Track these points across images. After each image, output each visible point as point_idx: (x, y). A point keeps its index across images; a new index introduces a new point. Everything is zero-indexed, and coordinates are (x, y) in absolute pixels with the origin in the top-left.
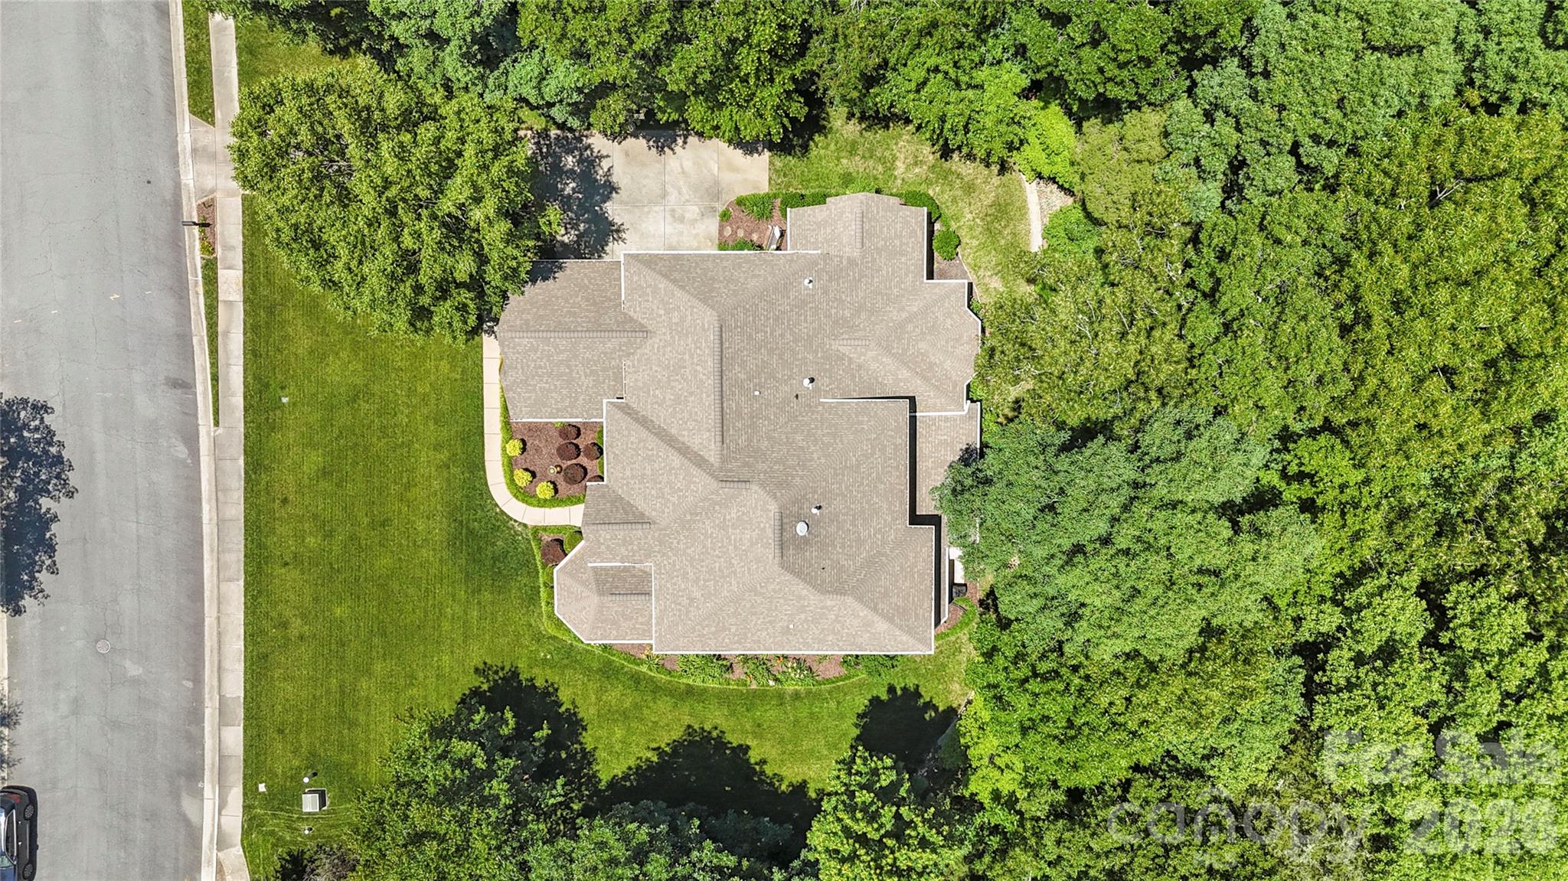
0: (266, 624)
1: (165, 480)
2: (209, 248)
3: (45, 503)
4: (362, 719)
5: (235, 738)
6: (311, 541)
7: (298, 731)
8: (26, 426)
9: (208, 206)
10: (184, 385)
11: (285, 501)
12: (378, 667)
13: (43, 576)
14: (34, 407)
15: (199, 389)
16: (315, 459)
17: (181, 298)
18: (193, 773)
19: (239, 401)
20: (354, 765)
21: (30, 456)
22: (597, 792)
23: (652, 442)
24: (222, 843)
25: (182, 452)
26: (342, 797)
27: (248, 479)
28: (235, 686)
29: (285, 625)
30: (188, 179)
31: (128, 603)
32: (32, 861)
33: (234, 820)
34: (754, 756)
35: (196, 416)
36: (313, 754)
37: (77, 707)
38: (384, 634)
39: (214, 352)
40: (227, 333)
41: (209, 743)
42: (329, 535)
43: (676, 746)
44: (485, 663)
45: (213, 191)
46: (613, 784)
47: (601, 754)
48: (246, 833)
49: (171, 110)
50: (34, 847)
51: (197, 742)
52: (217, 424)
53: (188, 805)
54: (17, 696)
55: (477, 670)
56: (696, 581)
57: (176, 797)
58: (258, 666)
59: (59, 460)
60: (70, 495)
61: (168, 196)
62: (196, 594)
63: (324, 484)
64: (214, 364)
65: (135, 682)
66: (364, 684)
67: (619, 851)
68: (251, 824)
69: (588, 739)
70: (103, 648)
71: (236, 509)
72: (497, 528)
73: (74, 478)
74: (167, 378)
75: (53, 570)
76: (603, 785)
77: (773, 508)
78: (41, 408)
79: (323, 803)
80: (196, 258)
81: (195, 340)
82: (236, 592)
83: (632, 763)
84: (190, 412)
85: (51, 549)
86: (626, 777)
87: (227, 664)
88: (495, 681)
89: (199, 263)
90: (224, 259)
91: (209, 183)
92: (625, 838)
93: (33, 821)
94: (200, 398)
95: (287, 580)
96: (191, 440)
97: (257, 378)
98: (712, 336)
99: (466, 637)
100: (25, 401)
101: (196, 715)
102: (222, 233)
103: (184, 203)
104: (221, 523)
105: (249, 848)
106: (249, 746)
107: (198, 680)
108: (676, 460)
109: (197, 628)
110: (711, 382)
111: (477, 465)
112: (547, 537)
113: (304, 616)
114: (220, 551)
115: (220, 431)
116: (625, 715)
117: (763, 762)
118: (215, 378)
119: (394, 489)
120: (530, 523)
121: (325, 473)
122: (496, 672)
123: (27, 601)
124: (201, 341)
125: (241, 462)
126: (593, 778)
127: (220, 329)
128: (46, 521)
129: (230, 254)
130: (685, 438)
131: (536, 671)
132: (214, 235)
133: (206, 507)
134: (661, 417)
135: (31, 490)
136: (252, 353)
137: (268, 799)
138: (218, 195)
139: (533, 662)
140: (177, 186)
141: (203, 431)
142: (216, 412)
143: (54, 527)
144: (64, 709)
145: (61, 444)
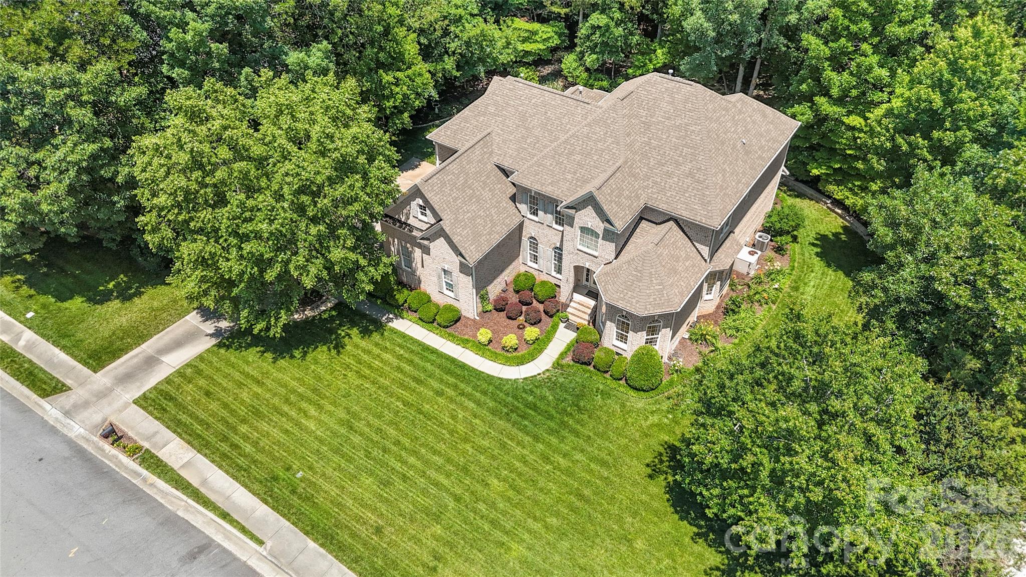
2: (135, 451)
15: (218, 538)
17: (139, 499)
19: (262, 510)
30: (76, 430)
35: (235, 559)
39: (207, 503)
40: (204, 482)
44: (648, 465)
45: (105, 420)
49: (23, 409)
52: (261, 543)
55: (650, 477)
61: (67, 453)
64: (215, 509)
74: (180, 560)
80: (128, 465)
81: (180, 513)
88: (669, 467)
89: (134, 466)
90: (155, 445)
91: (97, 418)
94: (226, 545)
102: (138, 434)
103: (85, 446)
115: (269, 544)
120: (548, 366)
122: (661, 462)
124: (187, 509)
125: (312, 544)
127: (196, 484)
129: (157, 439)
131: (678, 432)
132: (130, 438)
138: (113, 419)
140: (71, 443)
141: (254, 563)
142: (253, 537)
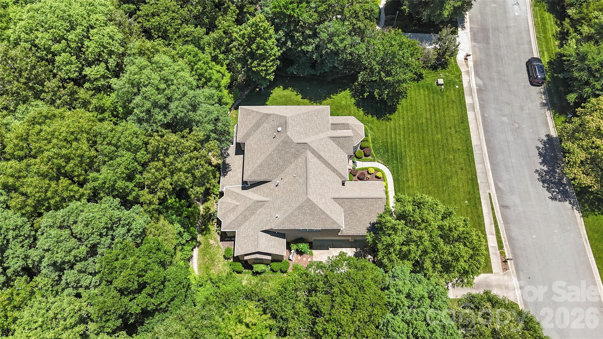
0: (462, 131)
1: (505, 176)
2: (502, 254)
3: (545, 168)
4: (428, 106)
5: (468, 100)
6: (451, 157)
7: (448, 102)
8: (558, 193)
9: (505, 269)
10: (502, 206)
11: (462, 169)
12: (424, 121)
13: (541, 146)
14: (556, 199)
15: (498, 206)
16: (454, 182)
17: (510, 237)
18: (480, 91)
19: (483, 201)
20: (428, 94)
21: (554, 183)
22: (350, 87)
23: (330, 162)
24: (468, 73)
25: (500, 185)
26: (431, 84)
27: (476, 175)
28: (470, 115)
29: (456, 132)
30: (515, 280)
31: (510, 138)
32: (527, 67)
33: (465, 79)
34: (300, 96)
35: (498, 197)
36: (442, 96)
37: (522, 108)
38: (423, 130)
39: (495, 217)
40: (491, 224)
41: (476, 99)
42: (445, 159)
43: (325, 99)
45: (504, 274)
46: (345, 90)
47: (349, 97)
48: (461, 74)
50: (528, 70)
51: (480, 99)
52: (490, 194)
53: (480, 82)
54: (543, 111)
55: (391, 119)
56: (315, 121)
57: (484, 84)
58: (464, 120)
59: (543, 182)
60: (537, 171)
61: (521, 273)
62: (488, 142)
63: (449, 174)
64: (494, 213)
65: (504, 116)
66: (429, 116)
67: (335, 39)
68: (459, 76)
69: (353, 101)
70: (517, 125)
71: (478, 167)
72: (388, 161)
73: (537, 176)
74: (510, 209)
75: (538, 148)
76: (348, 89)
77: (289, 134)
78: (554, 198)
79: (437, 83)
80: (507, 250)
81: (502, 222)
82: (474, 141)
83: (339, 95)
84: (499, 198)
85: (540, 154)
86: (341, 91)
87: (474, 121)
89: (505, 248)
90: (496, 250)
91: (506, 277)
92: (335, 44)
93: (530, 77)
94: (497, 202)
95: (457, 144)
96: (498, 189)
97: (477, 208)
98: (310, 190)
99: (395, 129)
100: (560, 201)
101: (482, 107)
102: (498, 259)
103: (514, 270)
104: (483, 162)
105: (458, 70)
106: (464, 97)
107: (483, 117)
108: (322, 154)
109: (486, 131)
110: (310, 176)
111: (396, 181)
112: (370, 158)
113: (451, 134)
114: (482, 154)
115: (488, 192)
116: (341, 107)
117: (297, 95)
118: (493, 209)
119: (424, 174)
120: (376, 163)
121: (449, 178)
123: (545, 139)
124: (500, 221)
125: (479, 182)
126: (351, 90)
127: (494, 225)
128: (543, 163)
129: (494, 251)
130: (319, 162)
131: (372, 119)
132: (501, 259)
133: (489, 167)
134: (328, 171)
135: (551, 172)
136: (480, 216)
137: (454, 84)
138: (502, 273)
139: (373, 122)
140: (518, 276)
141: (494, 192)
142: (490, 197)
143: (541, 161)
144: (526, 108)
145: (544, 187)
